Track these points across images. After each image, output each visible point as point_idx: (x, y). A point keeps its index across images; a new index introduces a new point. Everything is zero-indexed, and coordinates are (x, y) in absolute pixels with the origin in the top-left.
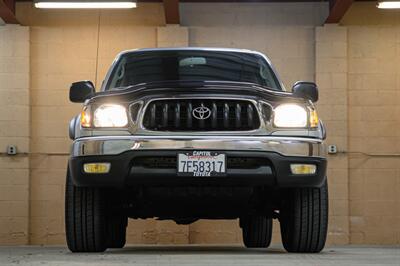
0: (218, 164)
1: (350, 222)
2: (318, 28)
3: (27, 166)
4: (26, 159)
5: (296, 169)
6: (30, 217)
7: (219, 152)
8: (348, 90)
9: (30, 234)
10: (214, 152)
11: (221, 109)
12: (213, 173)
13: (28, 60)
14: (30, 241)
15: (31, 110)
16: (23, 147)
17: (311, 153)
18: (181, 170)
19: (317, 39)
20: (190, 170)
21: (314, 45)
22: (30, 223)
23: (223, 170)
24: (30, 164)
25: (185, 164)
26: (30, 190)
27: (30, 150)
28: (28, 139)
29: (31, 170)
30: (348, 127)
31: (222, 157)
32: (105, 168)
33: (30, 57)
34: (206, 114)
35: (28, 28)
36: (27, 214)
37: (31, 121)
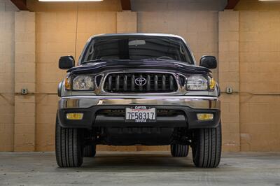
0: (151, 114)
1: (240, 138)
2: (220, 13)
3: (34, 101)
4: (33, 97)
5: (200, 117)
6: (36, 134)
7: (152, 106)
8: (239, 52)
9: (36, 144)
10: (148, 107)
11: (153, 79)
12: (148, 119)
13: (34, 34)
14: (36, 149)
15: (36, 65)
16: (32, 89)
17: (210, 106)
18: (127, 118)
19: (220, 20)
20: (134, 118)
21: (218, 23)
22: (36, 138)
23: (154, 118)
24: (36, 100)
25: (130, 114)
26: (36, 116)
27: (36, 91)
28: (34, 84)
29: (36, 104)
30: (240, 76)
31: (153, 110)
32: (80, 116)
33: (36, 32)
34: (144, 82)
35: (34, 13)
36: (34, 132)
37: (36, 73)
